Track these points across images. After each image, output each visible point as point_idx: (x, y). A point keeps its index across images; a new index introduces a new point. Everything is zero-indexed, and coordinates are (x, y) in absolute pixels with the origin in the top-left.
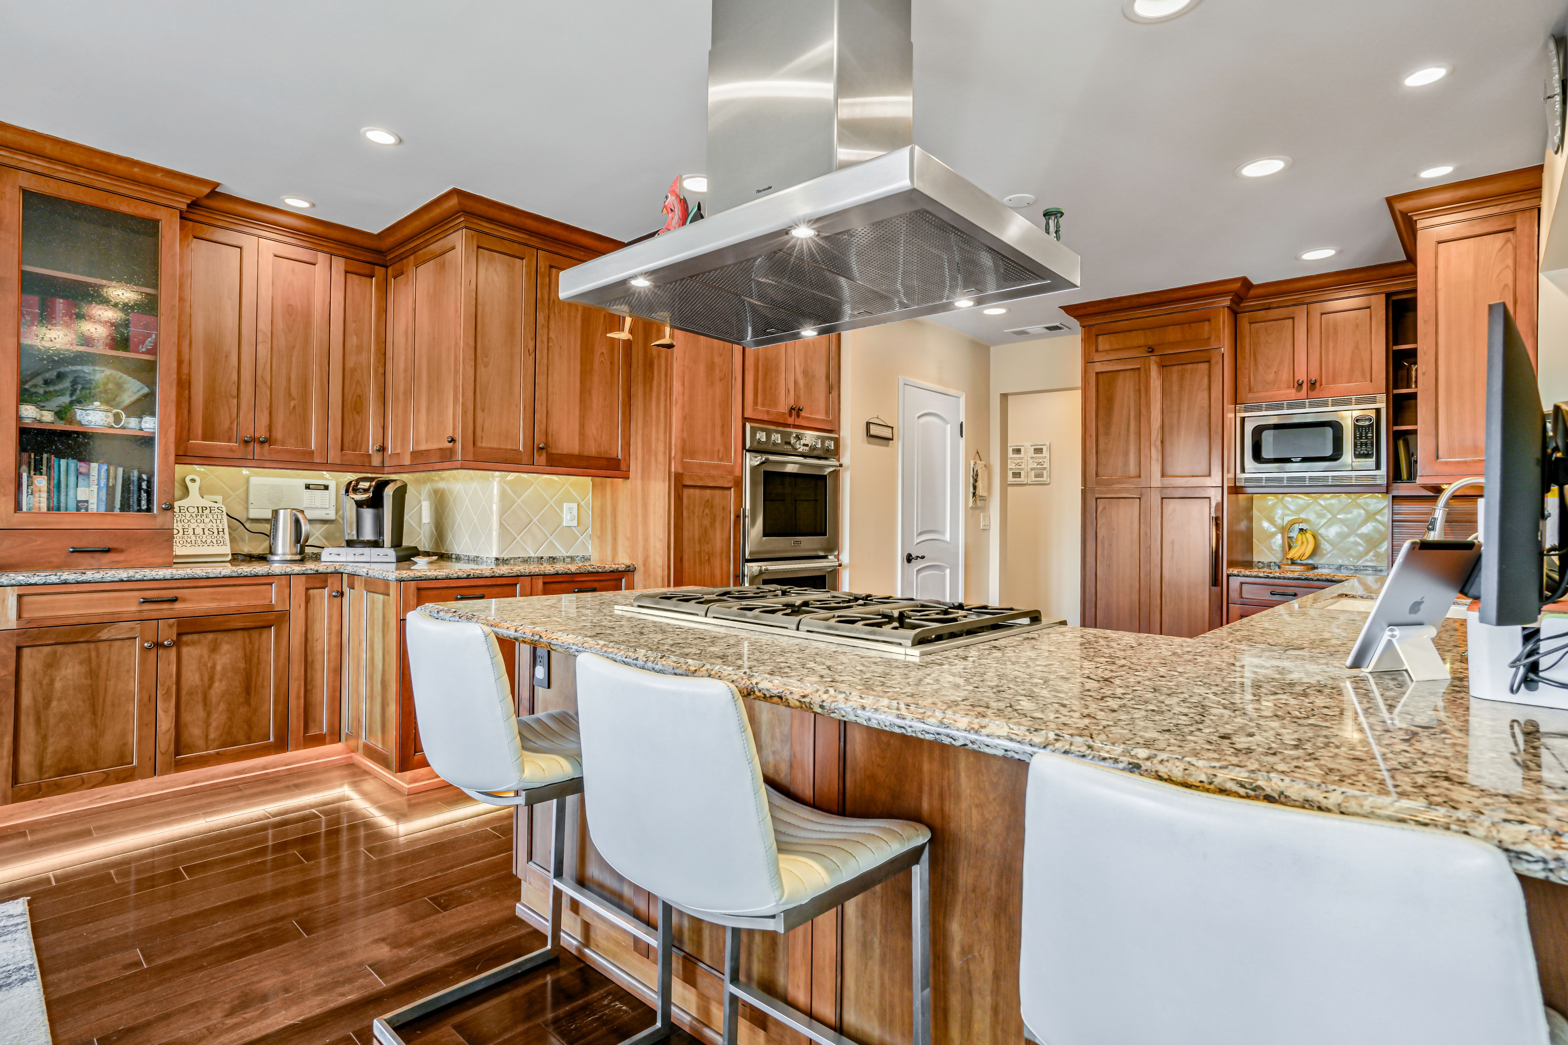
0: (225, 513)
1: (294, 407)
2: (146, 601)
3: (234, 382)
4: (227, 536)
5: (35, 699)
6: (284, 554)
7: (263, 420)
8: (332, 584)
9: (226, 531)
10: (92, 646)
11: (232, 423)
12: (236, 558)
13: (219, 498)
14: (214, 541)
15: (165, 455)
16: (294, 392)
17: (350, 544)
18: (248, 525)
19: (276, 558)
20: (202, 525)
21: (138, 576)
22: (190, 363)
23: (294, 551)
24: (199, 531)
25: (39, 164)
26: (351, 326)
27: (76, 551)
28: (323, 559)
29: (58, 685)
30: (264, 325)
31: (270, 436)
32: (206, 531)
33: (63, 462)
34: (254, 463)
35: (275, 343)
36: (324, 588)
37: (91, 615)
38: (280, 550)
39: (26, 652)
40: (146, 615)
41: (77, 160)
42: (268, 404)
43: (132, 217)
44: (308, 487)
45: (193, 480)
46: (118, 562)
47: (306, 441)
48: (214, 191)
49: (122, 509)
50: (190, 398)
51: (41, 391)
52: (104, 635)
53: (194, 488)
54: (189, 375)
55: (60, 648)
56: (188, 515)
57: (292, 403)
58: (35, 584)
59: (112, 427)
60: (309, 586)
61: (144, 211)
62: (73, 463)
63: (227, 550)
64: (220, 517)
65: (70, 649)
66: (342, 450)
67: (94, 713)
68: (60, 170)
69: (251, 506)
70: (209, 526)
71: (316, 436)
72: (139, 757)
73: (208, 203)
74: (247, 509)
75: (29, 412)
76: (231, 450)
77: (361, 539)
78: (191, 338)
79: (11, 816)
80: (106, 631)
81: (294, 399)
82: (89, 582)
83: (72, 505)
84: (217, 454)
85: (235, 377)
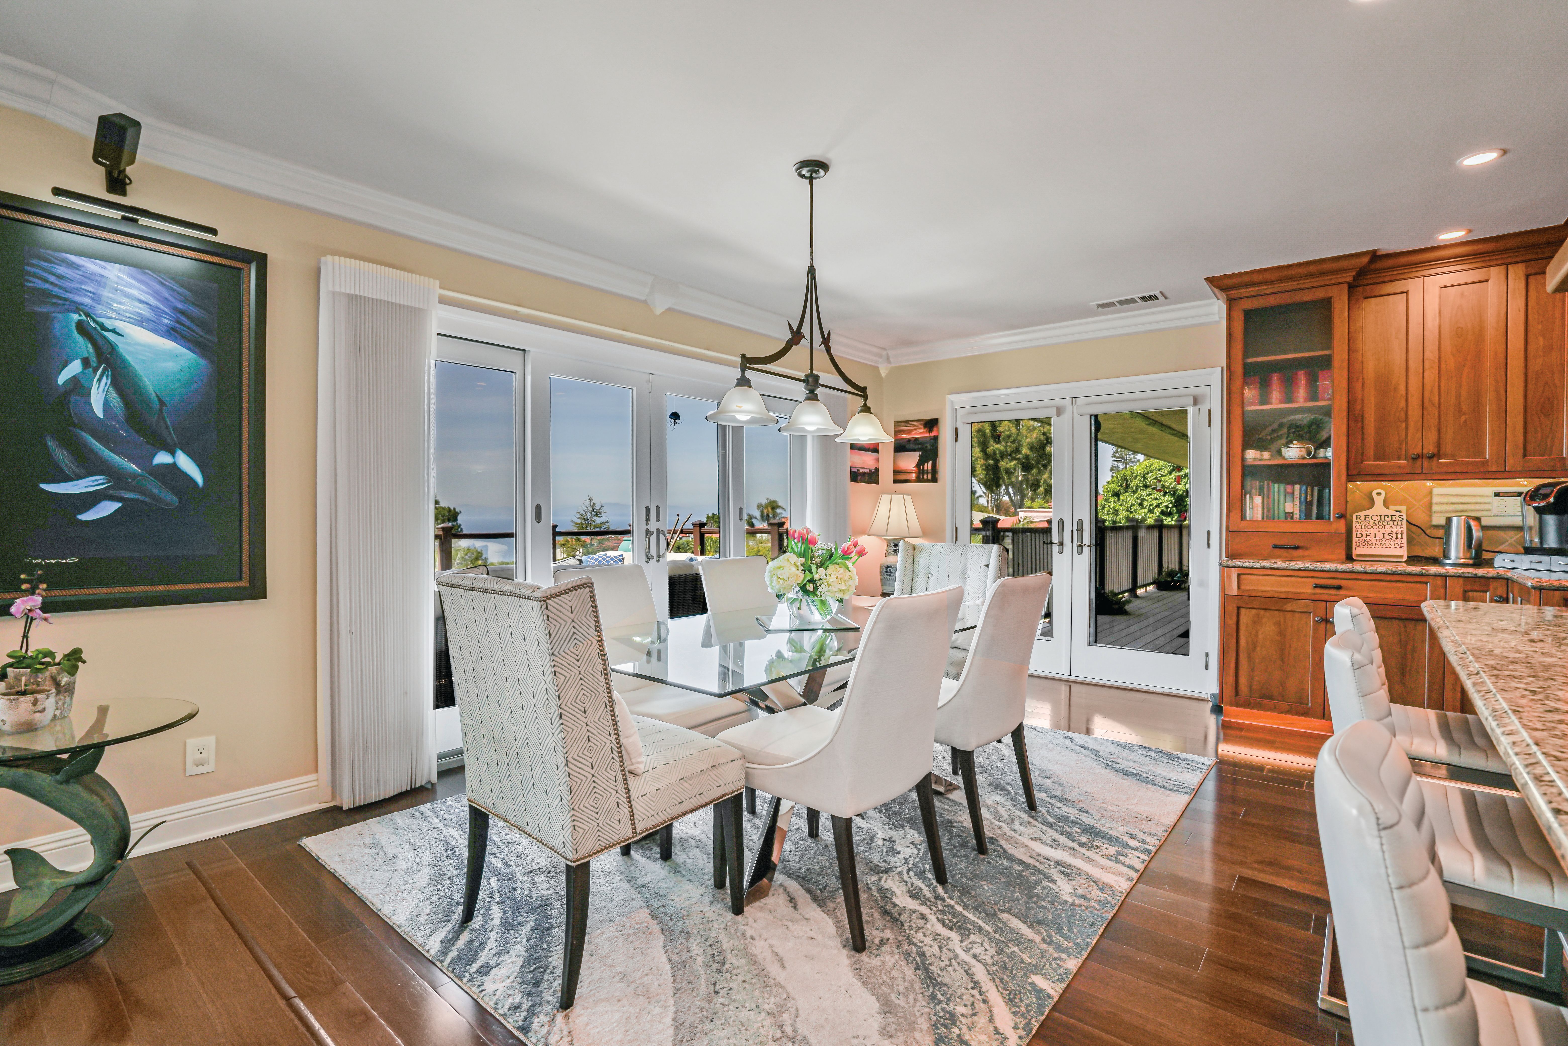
0: (1405, 520)
1: (1465, 421)
2: (1317, 586)
3: (1402, 409)
4: (1405, 540)
5: (1247, 643)
6: (1458, 558)
7: (1431, 437)
8: (1495, 588)
9: (1405, 536)
10: (1281, 613)
11: (1401, 444)
12: (1413, 559)
13: (1403, 508)
14: (1393, 544)
15: (1338, 476)
16: (1464, 408)
17: (1529, 551)
18: (1428, 532)
19: (1448, 561)
20: (1383, 531)
21: (1311, 567)
22: (1363, 400)
23: (1468, 555)
24: (1379, 535)
25: (1252, 290)
26: (1534, 328)
27: (1276, 547)
28: (1496, 564)
29: (1261, 637)
30: (1431, 353)
31: (1439, 451)
32: (1386, 536)
33: (1276, 485)
34: (1422, 477)
35: (1443, 366)
36: (1486, 592)
37: (1281, 592)
38: (1453, 554)
39: (1243, 611)
40: (1316, 597)
41: (1273, 278)
42: (1436, 422)
43: (1313, 302)
44: (1497, 495)
45: (1379, 494)
46: (1304, 557)
47: (1481, 452)
48: (1374, 256)
49: (1318, 518)
50: (1363, 427)
51: (1269, 438)
52: (1289, 606)
53: (1379, 500)
54: (1362, 410)
55: (1262, 612)
56: (1372, 522)
57: (1463, 418)
58: (1246, 567)
59: (1305, 458)
60: (1469, 588)
61: (1320, 294)
62: (1282, 486)
63: (1403, 552)
64: (1400, 524)
65: (1268, 614)
66: (1525, 456)
67: (1283, 661)
68: (1265, 289)
69: (1434, 514)
70: (1389, 531)
71: (1491, 445)
72: (1312, 702)
73: (1373, 266)
74: (1430, 516)
75: (1251, 455)
76: (1400, 467)
77: (1546, 546)
78: (1363, 379)
79: (1237, 716)
80: (1290, 604)
81: (1465, 414)
82: (1279, 569)
83: (1282, 515)
84: (1386, 471)
85: (1403, 404)
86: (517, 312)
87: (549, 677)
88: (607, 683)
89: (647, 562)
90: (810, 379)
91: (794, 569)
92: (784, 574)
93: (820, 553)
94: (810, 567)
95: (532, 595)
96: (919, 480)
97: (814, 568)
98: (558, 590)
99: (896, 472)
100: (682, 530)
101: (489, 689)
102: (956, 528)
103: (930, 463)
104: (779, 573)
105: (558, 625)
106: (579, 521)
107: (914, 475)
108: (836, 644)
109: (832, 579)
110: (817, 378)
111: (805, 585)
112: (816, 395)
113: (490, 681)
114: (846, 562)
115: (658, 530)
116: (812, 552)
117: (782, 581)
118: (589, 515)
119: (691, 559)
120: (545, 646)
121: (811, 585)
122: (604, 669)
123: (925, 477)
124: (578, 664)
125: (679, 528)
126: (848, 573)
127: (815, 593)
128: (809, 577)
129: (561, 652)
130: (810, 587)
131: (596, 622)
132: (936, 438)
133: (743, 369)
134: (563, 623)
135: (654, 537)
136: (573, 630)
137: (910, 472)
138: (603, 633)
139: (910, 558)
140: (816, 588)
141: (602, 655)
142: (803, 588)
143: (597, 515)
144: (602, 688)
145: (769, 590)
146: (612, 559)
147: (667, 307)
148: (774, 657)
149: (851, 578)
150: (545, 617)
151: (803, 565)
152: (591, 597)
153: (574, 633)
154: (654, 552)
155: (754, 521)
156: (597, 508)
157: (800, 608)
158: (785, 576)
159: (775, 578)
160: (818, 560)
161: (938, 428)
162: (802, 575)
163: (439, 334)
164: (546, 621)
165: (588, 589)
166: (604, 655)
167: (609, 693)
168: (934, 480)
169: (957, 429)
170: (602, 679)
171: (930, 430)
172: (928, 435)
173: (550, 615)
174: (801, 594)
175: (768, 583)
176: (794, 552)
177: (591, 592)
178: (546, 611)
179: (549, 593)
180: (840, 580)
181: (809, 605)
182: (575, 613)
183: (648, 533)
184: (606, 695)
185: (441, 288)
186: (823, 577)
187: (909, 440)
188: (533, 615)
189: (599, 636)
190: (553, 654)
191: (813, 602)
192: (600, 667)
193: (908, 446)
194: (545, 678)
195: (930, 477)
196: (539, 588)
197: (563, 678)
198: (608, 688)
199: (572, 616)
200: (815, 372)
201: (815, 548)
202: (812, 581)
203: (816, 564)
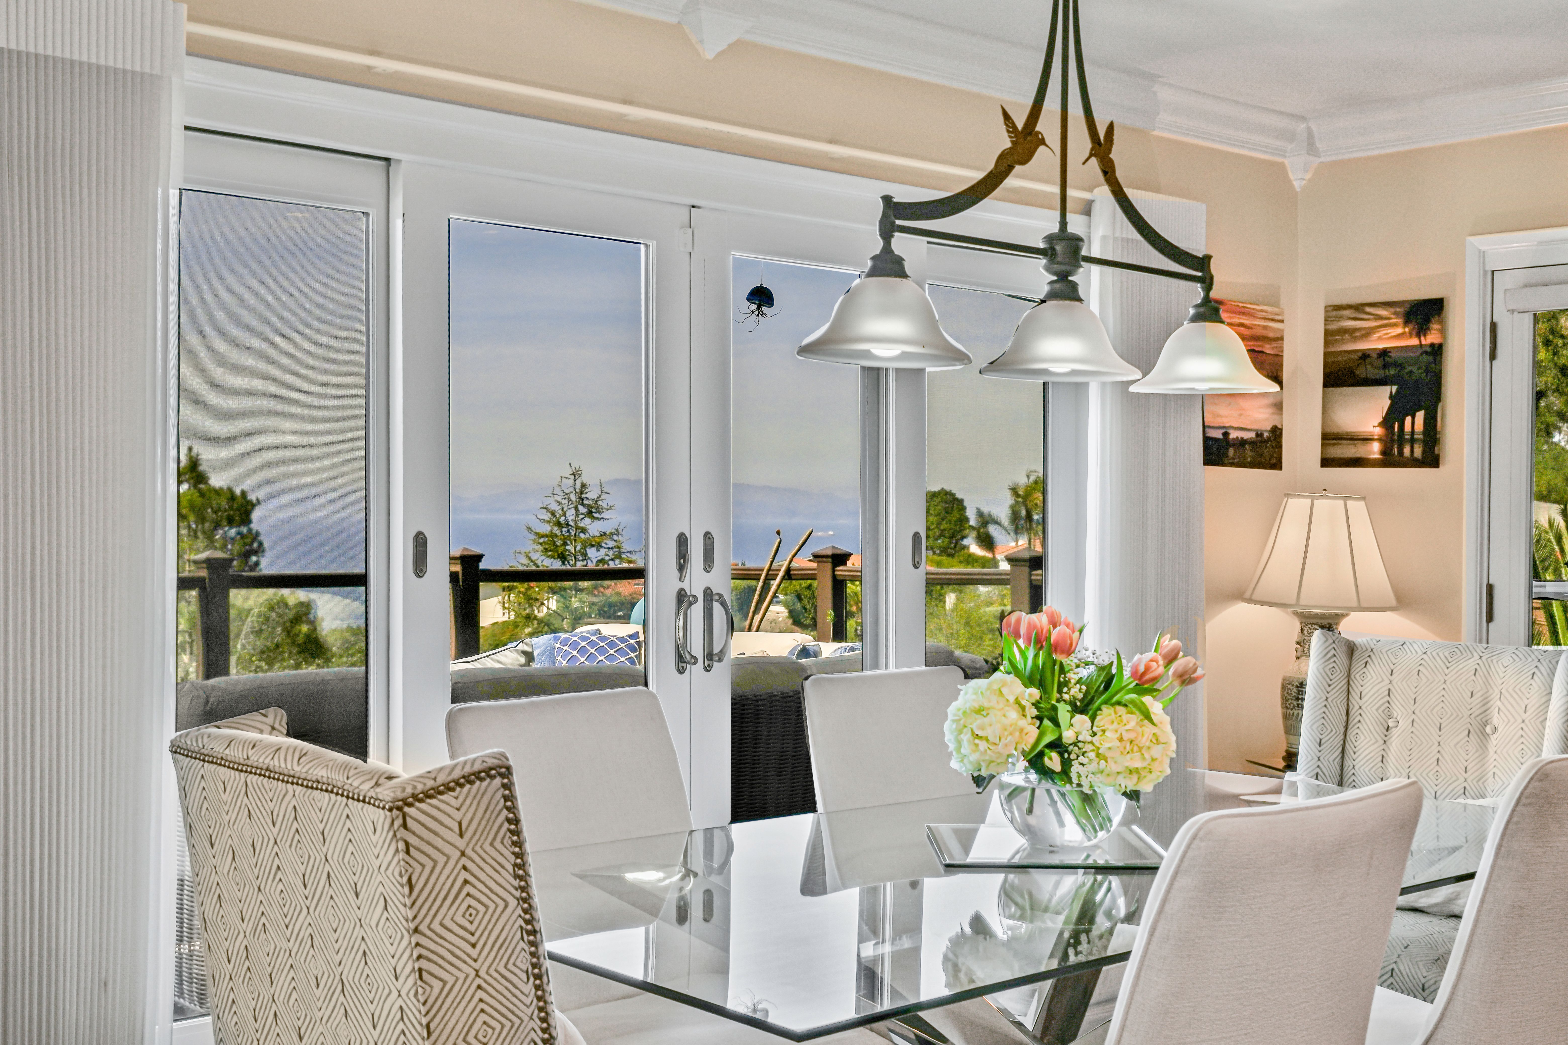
86: (369, 68)
87: (408, 983)
88: (539, 999)
89: (681, 671)
90: (1059, 248)
91: (1013, 715)
92: (991, 727)
93: (1084, 673)
94: (1054, 709)
95: (372, 793)
96: (1389, 460)
97: (1063, 711)
98: (430, 783)
99: (1330, 438)
100: (788, 570)
101: (280, 999)
102: (1490, 588)
103: (1420, 416)
104: (976, 723)
105: (429, 864)
106: (546, 529)
107: (1376, 447)
108: (1121, 902)
109: (1108, 741)
110: (1074, 243)
111: (1041, 754)
112: (1074, 286)
113: (283, 981)
114: (1147, 699)
115: (708, 594)
116: (1062, 670)
117: (983, 745)
118: (571, 514)
119: (805, 652)
120: (400, 912)
121: (1054, 755)
122: (534, 966)
123: (1407, 451)
124: (474, 953)
125: (782, 564)
126: (1148, 729)
127: (1065, 773)
128: (1049, 738)
129: (436, 926)
130: (1053, 761)
131: (517, 855)
132: (1437, 351)
133: (887, 232)
134: (442, 860)
135: (697, 612)
136: (464, 875)
137: (1367, 440)
138: (533, 881)
139: (1339, 677)
140: (1066, 764)
141: (529, 933)
142: (1036, 762)
143: (590, 514)
144: (528, 1009)
145: (954, 764)
146: (612, 644)
147: (732, 39)
148: (968, 930)
149: (1157, 740)
150: (401, 846)
151: (1036, 705)
152: (506, 798)
153: (466, 882)
154: (697, 647)
155: (992, 529)
156: (592, 494)
157: (1030, 811)
158: (988, 732)
159: (966, 737)
160: (1076, 692)
161: (1442, 322)
162: (1033, 732)
163: (187, 128)
164: (402, 855)
165: (498, 781)
166: (534, 932)
167: (544, 1020)
168: (1431, 460)
169: (1494, 327)
170: (529, 988)
171: (1422, 330)
172: (1414, 342)
173: (412, 840)
174: (1033, 776)
175: (952, 747)
176: (1015, 670)
177: (505, 786)
178: (402, 833)
179: (409, 790)
180: (1131, 744)
181: (1053, 803)
182: (467, 836)
183: (683, 599)
184: (537, 1024)
185: (191, 18)
186: (1085, 736)
187: (1365, 356)
188: (374, 839)
189: (523, 889)
190: (416, 930)
191: (1063, 795)
192: (524, 961)
193: (1361, 372)
194: (399, 985)
195: (1418, 452)
196: (390, 778)
197: (437, 985)
198: (541, 1009)
199: (461, 843)
200: (1071, 229)
201: (1069, 661)
202: (1057, 745)
203: (1072, 703)
